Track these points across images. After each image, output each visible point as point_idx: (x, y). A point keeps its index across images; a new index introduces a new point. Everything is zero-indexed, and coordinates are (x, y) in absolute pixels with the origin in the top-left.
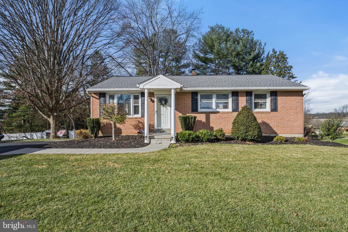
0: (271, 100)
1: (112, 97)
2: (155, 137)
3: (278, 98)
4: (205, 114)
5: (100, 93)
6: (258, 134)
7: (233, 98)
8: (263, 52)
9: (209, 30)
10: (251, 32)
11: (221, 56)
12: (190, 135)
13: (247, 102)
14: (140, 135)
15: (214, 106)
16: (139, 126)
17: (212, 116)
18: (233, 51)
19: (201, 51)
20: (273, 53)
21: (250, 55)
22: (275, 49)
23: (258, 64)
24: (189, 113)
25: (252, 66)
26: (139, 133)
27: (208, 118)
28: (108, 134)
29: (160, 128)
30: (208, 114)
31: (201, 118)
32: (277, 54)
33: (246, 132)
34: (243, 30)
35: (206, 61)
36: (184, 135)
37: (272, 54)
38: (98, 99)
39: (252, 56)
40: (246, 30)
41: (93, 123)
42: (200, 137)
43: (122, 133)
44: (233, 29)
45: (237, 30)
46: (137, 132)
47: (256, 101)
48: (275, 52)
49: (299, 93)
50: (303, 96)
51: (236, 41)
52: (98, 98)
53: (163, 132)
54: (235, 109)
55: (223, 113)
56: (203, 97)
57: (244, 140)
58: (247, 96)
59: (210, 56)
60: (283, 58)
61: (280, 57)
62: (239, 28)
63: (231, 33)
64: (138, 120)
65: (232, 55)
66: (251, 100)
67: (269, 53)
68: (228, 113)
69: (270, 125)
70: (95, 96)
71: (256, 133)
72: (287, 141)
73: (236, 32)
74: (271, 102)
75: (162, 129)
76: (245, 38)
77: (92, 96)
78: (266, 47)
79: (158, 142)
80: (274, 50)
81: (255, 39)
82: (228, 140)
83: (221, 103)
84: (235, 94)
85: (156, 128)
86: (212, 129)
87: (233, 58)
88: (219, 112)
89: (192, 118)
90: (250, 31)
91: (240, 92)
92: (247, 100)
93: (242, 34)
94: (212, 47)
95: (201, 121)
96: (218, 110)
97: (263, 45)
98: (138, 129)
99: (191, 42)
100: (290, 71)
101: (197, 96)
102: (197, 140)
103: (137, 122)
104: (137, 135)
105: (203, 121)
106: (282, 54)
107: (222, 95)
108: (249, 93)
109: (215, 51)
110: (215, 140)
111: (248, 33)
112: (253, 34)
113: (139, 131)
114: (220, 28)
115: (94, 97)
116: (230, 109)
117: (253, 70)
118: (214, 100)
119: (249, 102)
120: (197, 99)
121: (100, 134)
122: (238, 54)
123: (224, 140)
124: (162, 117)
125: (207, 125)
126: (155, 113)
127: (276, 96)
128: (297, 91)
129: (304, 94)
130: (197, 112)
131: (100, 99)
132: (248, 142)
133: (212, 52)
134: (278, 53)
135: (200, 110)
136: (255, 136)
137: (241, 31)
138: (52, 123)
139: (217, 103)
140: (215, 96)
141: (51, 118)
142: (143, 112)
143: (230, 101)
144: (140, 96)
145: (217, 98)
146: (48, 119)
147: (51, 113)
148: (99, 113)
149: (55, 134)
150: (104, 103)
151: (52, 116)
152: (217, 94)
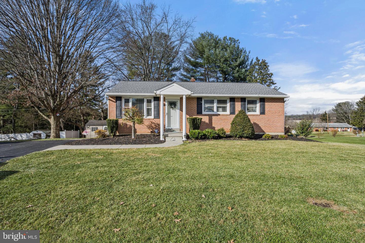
0: (260, 105)
1: (127, 101)
2: (169, 135)
3: (266, 103)
4: (208, 117)
5: (116, 97)
6: (252, 132)
7: (230, 103)
8: (248, 59)
9: (199, 36)
10: (237, 41)
11: (210, 61)
12: (199, 133)
13: (241, 107)
14: (153, 134)
15: (215, 110)
16: (152, 126)
17: (214, 118)
18: (222, 57)
19: (193, 55)
20: (256, 61)
21: (236, 61)
22: (258, 57)
23: (244, 70)
24: (194, 115)
25: (238, 71)
26: (151, 132)
27: (210, 120)
28: (124, 133)
29: (170, 128)
30: (210, 116)
31: (205, 119)
32: (260, 62)
33: (243, 131)
34: (230, 38)
35: (196, 65)
36: (194, 133)
37: (256, 62)
38: (114, 102)
39: (238, 62)
40: (233, 38)
41: (113, 124)
42: (207, 135)
43: (136, 132)
44: (221, 37)
45: (225, 38)
46: (150, 131)
47: (248, 106)
48: (259, 61)
49: (282, 100)
50: (284, 102)
51: (224, 48)
52: (115, 101)
53: (173, 131)
54: (232, 112)
55: (223, 115)
56: (207, 102)
57: (241, 137)
58: (241, 102)
59: (200, 61)
60: (265, 65)
61: (262, 65)
62: (226, 37)
63: (219, 40)
64: (151, 121)
65: (220, 61)
66: (245, 105)
67: (252, 60)
68: (227, 115)
69: (260, 125)
70: (112, 99)
71: (250, 131)
72: (273, 138)
73: (224, 39)
74: (260, 107)
75: (172, 129)
76: (232, 46)
77: (109, 99)
78: (250, 55)
79: (172, 140)
80: (257, 58)
81: (241, 47)
82: (229, 137)
83: (220, 107)
84: (233, 100)
85: (167, 128)
86: (214, 128)
87: (221, 64)
88: (219, 115)
89: (199, 119)
90: (236, 39)
91: (236, 98)
92: (241, 105)
93: (229, 41)
94: (202, 53)
95: (205, 122)
96: (219, 113)
97: (248, 53)
98: (151, 129)
99: (185, 47)
100: (271, 78)
101: (201, 101)
102: (204, 137)
103: (150, 122)
104: (150, 134)
105: (206, 122)
106: (264, 62)
107: (222, 101)
108: (243, 100)
109: (205, 56)
110: (218, 137)
111: (235, 41)
112: (239, 43)
113: (152, 131)
114: (209, 35)
115: (111, 100)
116: (228, 112)
117: (239, 75)
118: (215, 105)
119: (243, 107)
120: (201, 104)
121: (118, 134)
122: (226, 60)
123: (225, 138)
124: (172, 118)
125: (210, 125)
126: (166, 115)
127: (264, 102)
128: (280, 99)
129: (285, 101)
130: (202, 114)
131: (116, 102)
132: (244, 139)
133: (202, 57)
134: (261, 61)
135: (204, 113)
136: (249, 134)
137: (228, 39)
138: (53, 123)
139: (218, 107)
140: (216, 101)
141: (51, 119)
142: (156, 114)
143: (228, 105)
144: (153, 100)
145: (218, 103)
146: (48, 119)
147: (53, 113)
148: (115, 115)
149: (56, 134)
150: (121, 105)
151: (52, 117)
152: (217, 100)
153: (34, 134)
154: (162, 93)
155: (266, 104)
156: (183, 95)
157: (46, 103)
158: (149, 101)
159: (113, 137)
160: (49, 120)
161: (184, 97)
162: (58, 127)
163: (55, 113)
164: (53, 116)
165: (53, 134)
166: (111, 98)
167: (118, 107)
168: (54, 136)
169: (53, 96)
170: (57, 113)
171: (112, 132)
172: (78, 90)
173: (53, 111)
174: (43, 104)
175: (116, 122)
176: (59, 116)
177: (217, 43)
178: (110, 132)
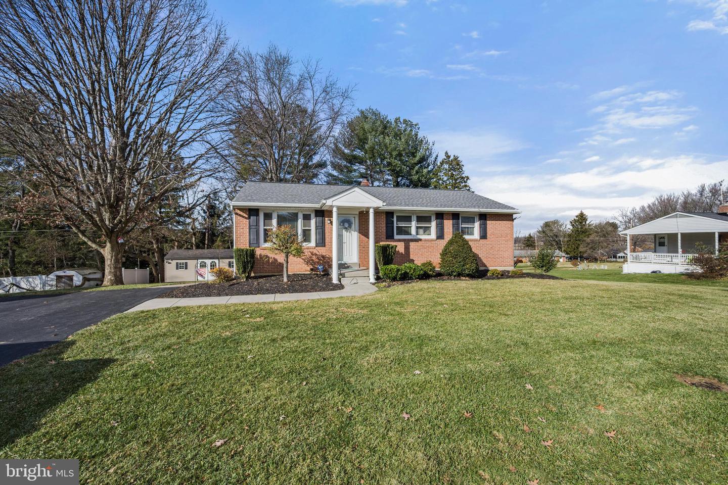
0: (480, 225)
1: (268, 216)
2: (346, 275)
3: (488, 222)
4: (403, 243)
5: (249, 209)
6: (476, 267)
7: (436, 221)
8: (430, 154)
9: (358, 114)
10: (416, 125)
11: (376, 155)
12: (398, 270)
13: (453, 227)
14: (314, 273)
15: (413, 231)
16: (312, 260)
17: (412, 244)
18: (395, 149)
19: (348, 146)
20: (445, 157)
21: (415, 157)
22: (448, 152)
23: (425, 171)
24: (382, 241)
25: (417, 172)
26: (312, 270)
27: (407, 248)
28: (263, 273)
29: (343, 262)
30: (407, 243)
31: (401, 248)
32: (450, 160)
33: (464, 266)
34: (405, 121)
35: (353, 159)
36: (390, 270)
37: (445, 159)
38: (246, 218)
39: (417, 158)
40: (410, 121)
41: (247, 256)
42: (408, 273)
44: (391, 118)
45: (397, 119)
46: (309, 268)
47: (463, 226)
48: (449, 157)
49: (509, 217)
50: (513, 220)
51: (397, 135)
52: (247, 216)
53: (348, 267)
54: (440, 236)
55: (426, 240)
56: (400, 219)
57: (459, 275)
58: (453, 219)
59: (359, 153)
60: (458, 165)
61: (454, 163)
62: (399, 118)
63: (388, 122)
64: (311, 250)
65: (391, 155)
66: (458, 224)
67: (437, 156)
68: (432, 240)
69: (480, 256)
70: (242, 213)
71: (474, 266)
72: (503, 275)
73: (396, 122)
74: (480, 227)
75: (346, 264)
76: (407, 132)
77: (236, 214)
78: (434, 148)
79: (353, 282)
80: (446, 153)
81: (420, 136)
82: (439, 275)
83: (421, 227)
84: (440, 216)
86: (413, 261)
87: (393, 160)
88: (420, 240)
89: (392, 247)
90: (414, 123)
91: (445, 213)
92: (453, 224)
93: (404, 125)
94: (363, 141)
95: (399, 251)
96: (419, 237)
97: (431, 144)
98: (312, 264)
99: (337, 131)
100: (467, 184)
101: (393, 218)
102: (405, 277)
103: (310, 253)
104: (309, 273)
105: (400, 252)
106: (456, 158)
107: (423, 218)
108: (455, 216)
109: (367, 146)
110: (426, 276)
111: (411, 125)
112: (419, 128)
113: (312, 267)
114: (374, 113)
115: (240, 216)
116: (433, 235)
117: (419, 178)
118: (414, 224)
119: (456, 227)
120: (393, 221)
121: (253, 275)
122: (400, 155)
123: (434, 276)
124: (345, 245)
125: (406, 257)
127: (486, 220)
128: (507, 215)
129: (515, 219)
130: (394, 239)
131: (249, 218)
132: (464, 278)
133: (362, 148)
134: (452, 158)
135: (396, 237)
136: (473, 270)
137: (402, 121)
138: (109, 257)
139: (417, 228)
140: (414, 218)
141: (106, 248)
142: (319, 239)
143: (433, 224)
144: (313, 215)
145: (417, 222)
146: (99, 249)
147: (110, 238)
148: (248, 240)
149: (115, 276)
150: (257, 224)
151: (108, 245)
152: (417, 216)
153: (57, 276)
154: (335, 203)
156: (369, 208)
157: (97, 219)
158: (307, 217)
159: (247, 279)
160: (102, 251)
161: (371, 211)
162: (119, 263)
163: (114, 238)
164: (110, 242)
165: (109, 277)
166: (238, 212)
167: (254, 227)
168: (111, 280)
169: (111, 206)
170: (117, 237)
171: (244, 272)
172: (159, 195)
173: (111, 234)
174: (90, 220)
175: (252, 254)
176: (122, 243)
177: (385, 127)
178: (241, 271)
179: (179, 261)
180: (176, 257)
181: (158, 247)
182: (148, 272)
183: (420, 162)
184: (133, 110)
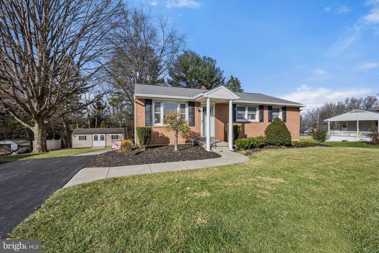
0: (283, 113)
1: (158, 105)
4: (241, 124)
5: (146, 100)
7: (260, 111)
8: (221, 77)
9: (183, 53)
10: (214, 61)
13: (268, 115)
14: (187, 144)
15: (246, 117)
16: (187, 135)
17: (246, 125)
18: (204, 73)
20: (231, 79)
21: (213, 78)
22: (233, 76)
26: (186, 142)
27: (243, 127)
28: (155, 144)
29: (205, 136)
30: (243, 124)
34: (209, 58)
38: (143, 106)
39: (215, 79)
40: (211, 58)
43: (169, 142)
44: (201, 56)
45: (204, 57)
46: (184, 141)
47: (274, 114)
50: (299, 111)
52: (144, 104)
54: (262, 120)
55: (254, 123)
57: (281, 145)
58: (269, 110)
59: (183, 75)
60: (238, 83)
61: (236, 82)
62: (206, 56)
63: (199, 58)
66: (271, 113)
68: (257, 123)
70: (140, 102)
73: (204, 58)
74: (283, 115)
76: (209, 65)
77: (137, 102)
80: (232, 77)
81: (216, 66)
83: (250, 114)
84: (262, 107)
85: (203, 137)
86: (246, 135)
87: (203, 79)
88: (251, 122)
90: (214, 60)
91: (264, 106)
92: (269, 113)
93: (208, 61)
94: (186, 69)
96: (249, 120)
98: (186, 138)
101: (235, 108)
104: (185, 144)
106: (237, 79)
107: (252, 108)
108: (270, 107)
109: (188, 72)
111: (212, 61)
112: (216, 63)
113: (186, 140)
114: (192, 53)
115: (139, 104)
116: (257, 120)
118: (246, 112)
120: (235, 110)
125: (243, 133)
126: (201, 122)
127: (286, 110)
128: (296, 108)
130: (235, 121)
131: (145, 106)
133: (185, 72)
134: (235, 79)
135: (237, 120)
137: (207, 58)
138: (37, 133)
139: (248, 115)
140: (247, 108)
141: (35, 127)
142: (191, 121)
143: (257, 113)
144: (187, 105)
145: (249, 110)
146: (30, 127)
147: (38, 120)
148: (145, 121)
149: (42, 145)
150: (151, 111)
151: (37, 125)
154: (209, 96)
155: (288, 112)
157: (29, 107)
158: (183, 106)
159: (146, 149)
160: (32, 128)
161: (231, 102)
162: (44, 136)
163: (40, 120)
164: (38, 123)
165: (37, 146)
166: (138, 101)
167: (148, 112)
168: (39, 148)
169: (38, 98)
170: (43, 120)
171: (145, 144)
172: (71, 92)
173: (39, 117)
174: (23, 108)
175: (150, 131)
176: (46, 123)
177: (198, 61)
178: (143, 143)
179: (81, 135)
180: (79, 132)
181: (66, 127)
182: (60, 142)
183: (216, 81)
184: (53, 34)
